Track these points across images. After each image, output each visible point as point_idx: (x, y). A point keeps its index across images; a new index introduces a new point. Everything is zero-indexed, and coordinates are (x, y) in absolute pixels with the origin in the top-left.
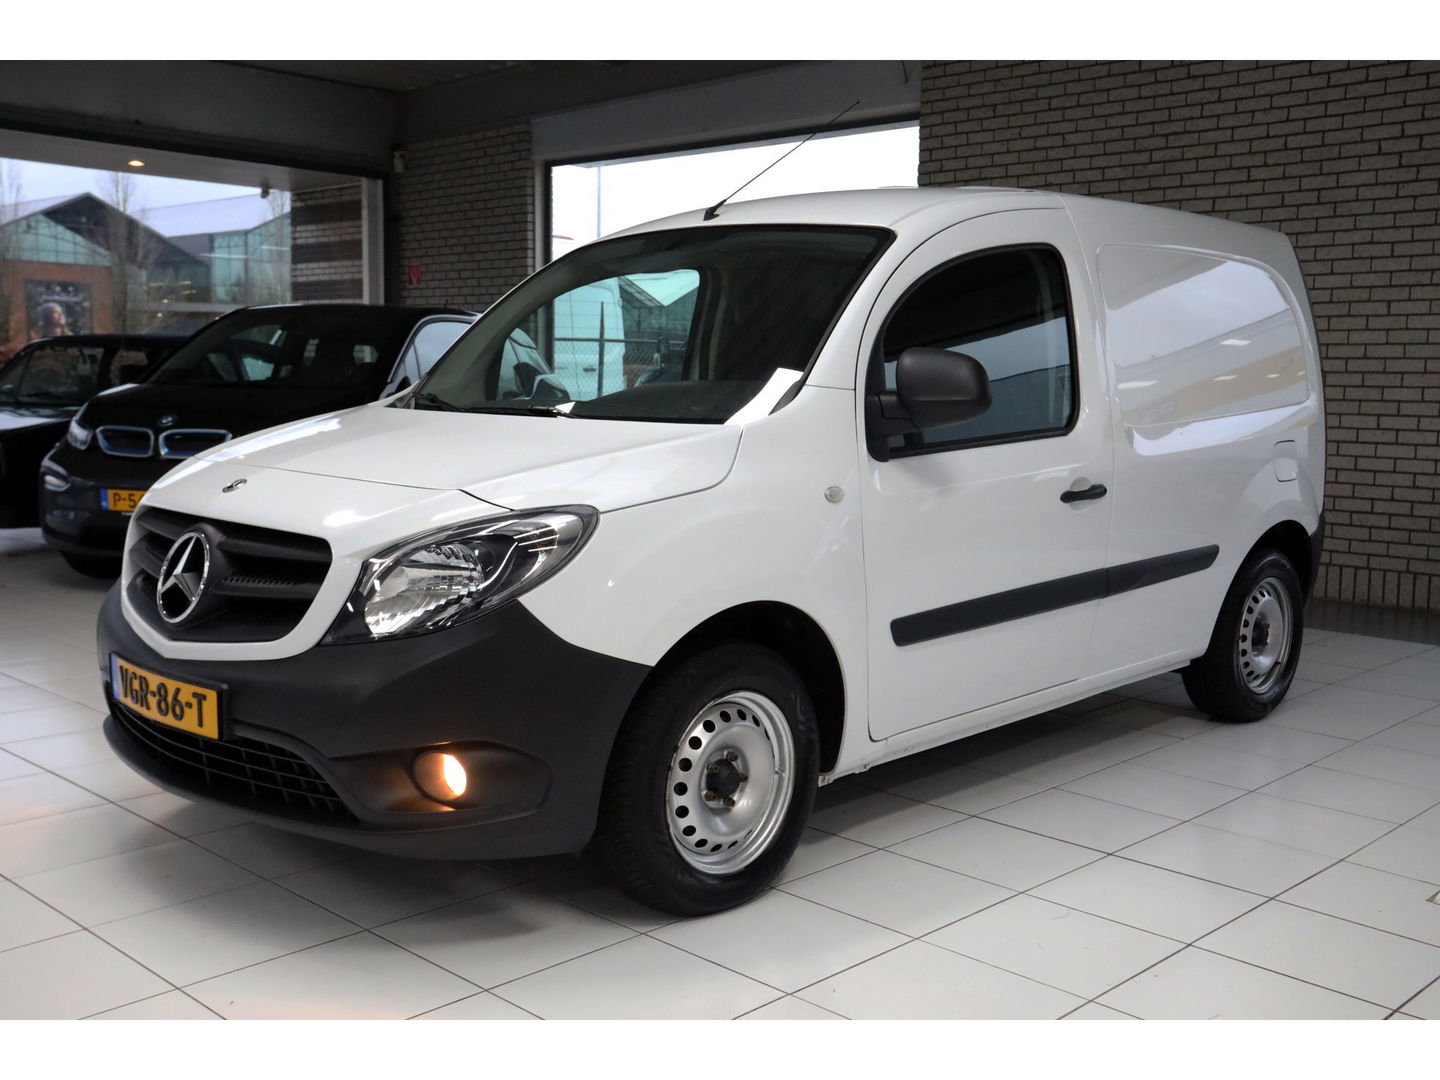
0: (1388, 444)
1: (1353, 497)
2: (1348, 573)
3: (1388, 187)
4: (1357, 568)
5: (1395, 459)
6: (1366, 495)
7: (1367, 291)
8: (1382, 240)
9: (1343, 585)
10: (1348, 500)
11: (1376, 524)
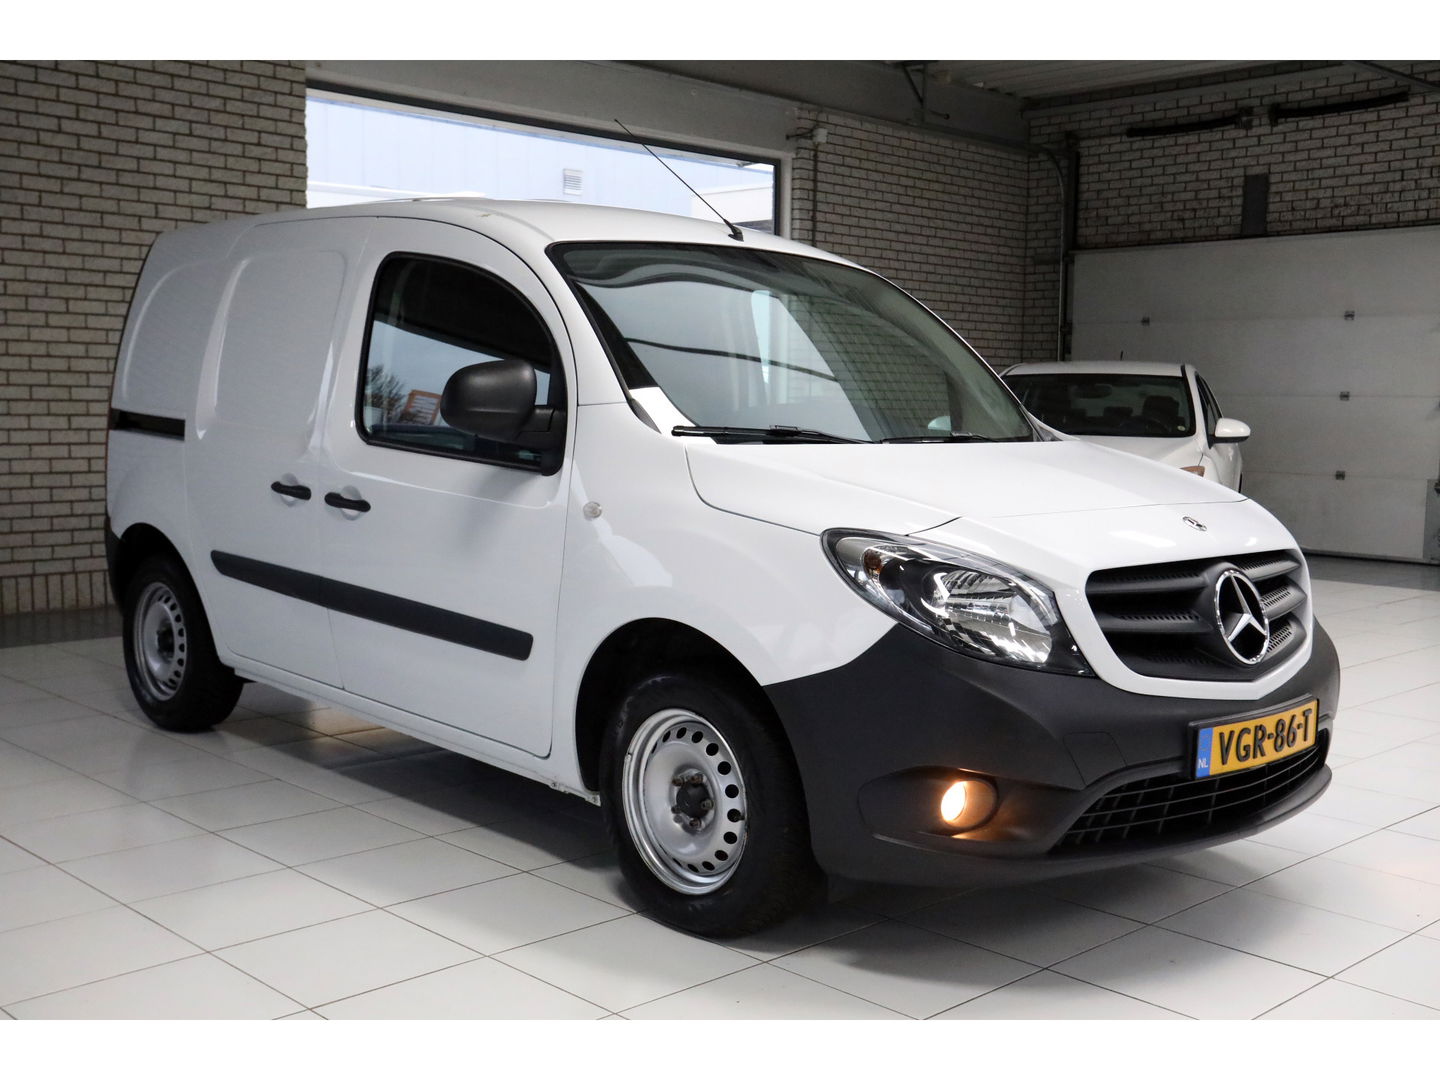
0: (81, 444)
1: (52, 502)
2: (54, 581)
3: (53, 180)
4: (62, 574)
5: (89, 459)
6: (65, 498)
7: (43, 286)
8: (52, 234)
9: (51, 596)
10: (47, 505)
11: (78, 527)
